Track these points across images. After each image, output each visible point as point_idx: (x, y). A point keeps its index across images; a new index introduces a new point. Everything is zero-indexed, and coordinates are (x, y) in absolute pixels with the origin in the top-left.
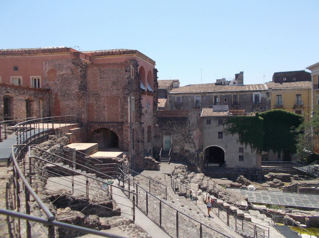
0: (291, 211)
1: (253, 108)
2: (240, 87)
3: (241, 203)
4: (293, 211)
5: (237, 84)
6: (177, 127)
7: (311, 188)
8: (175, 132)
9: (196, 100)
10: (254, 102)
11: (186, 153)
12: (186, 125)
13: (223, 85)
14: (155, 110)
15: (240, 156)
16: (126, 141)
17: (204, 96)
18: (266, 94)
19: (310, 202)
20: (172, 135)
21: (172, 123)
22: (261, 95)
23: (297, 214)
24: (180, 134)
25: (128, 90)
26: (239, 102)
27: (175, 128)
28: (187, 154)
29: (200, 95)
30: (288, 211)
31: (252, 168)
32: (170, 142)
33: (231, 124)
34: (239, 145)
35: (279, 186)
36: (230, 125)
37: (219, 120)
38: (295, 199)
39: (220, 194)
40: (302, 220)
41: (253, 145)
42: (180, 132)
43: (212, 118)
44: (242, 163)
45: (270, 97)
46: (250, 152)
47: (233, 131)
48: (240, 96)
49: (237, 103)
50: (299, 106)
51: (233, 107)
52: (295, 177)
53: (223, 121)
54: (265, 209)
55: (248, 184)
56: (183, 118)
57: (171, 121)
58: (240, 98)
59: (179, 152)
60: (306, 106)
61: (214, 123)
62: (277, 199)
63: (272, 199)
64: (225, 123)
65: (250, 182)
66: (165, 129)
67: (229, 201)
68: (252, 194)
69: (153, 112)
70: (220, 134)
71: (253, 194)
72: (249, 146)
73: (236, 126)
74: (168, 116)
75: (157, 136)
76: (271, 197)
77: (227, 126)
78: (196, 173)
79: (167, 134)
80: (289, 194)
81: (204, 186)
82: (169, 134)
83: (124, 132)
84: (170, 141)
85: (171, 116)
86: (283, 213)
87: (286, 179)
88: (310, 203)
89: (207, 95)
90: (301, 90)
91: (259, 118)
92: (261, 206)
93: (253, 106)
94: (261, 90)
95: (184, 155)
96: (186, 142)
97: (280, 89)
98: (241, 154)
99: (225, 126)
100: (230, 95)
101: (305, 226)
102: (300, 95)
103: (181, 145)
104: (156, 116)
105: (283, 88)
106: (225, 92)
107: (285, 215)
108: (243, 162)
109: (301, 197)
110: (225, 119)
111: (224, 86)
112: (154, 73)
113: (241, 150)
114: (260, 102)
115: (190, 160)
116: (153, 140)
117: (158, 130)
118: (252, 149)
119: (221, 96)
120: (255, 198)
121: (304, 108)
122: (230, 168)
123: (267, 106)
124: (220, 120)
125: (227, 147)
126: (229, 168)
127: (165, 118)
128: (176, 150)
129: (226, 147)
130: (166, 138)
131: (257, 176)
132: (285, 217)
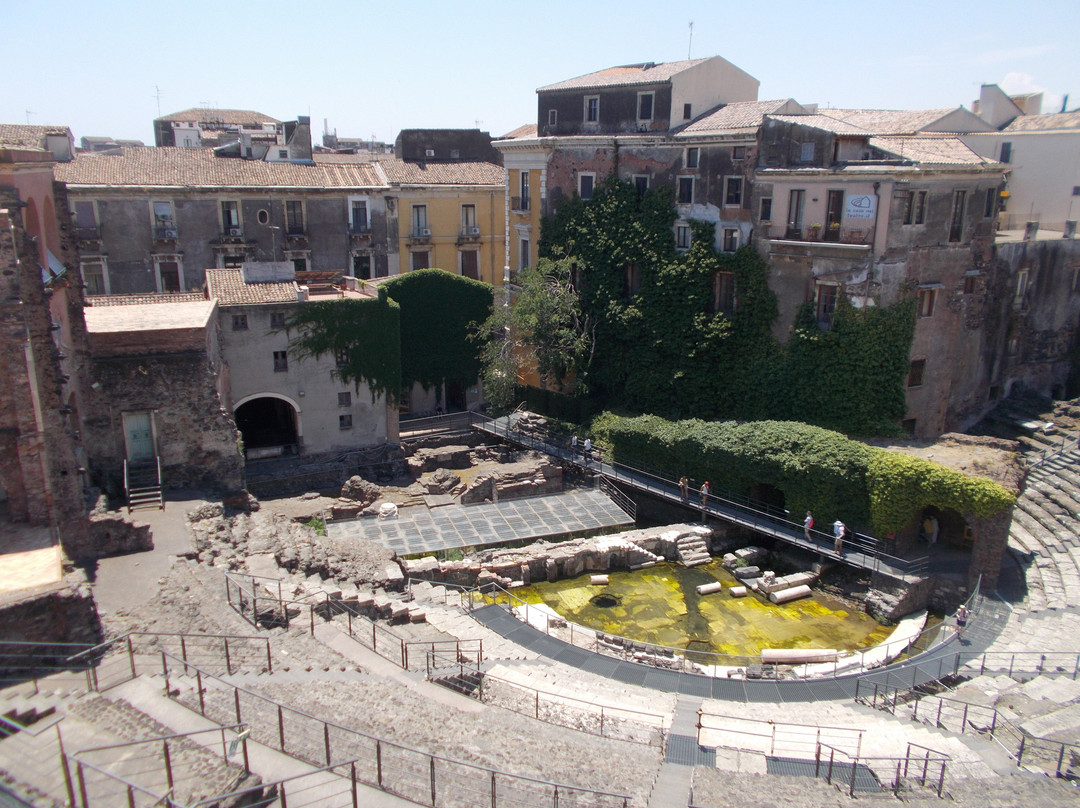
0: (491, 556)
1: (351, 244)
2: (304, 170)
3: (386, 575)
4: (495, 554)
5: (292, 157)
6: (169, 382)
7: (521, 483)
8: (163, 399)
9: (156, 216)
10: (352, 226)
11: (208, 460)
12: (202, 376)
13: (245, 158)
14: (79, 334)
15: (342, 418)
16: (35, 491)
17: (186, 201)
18: (384, 202)
19: (525, 522)
20: (156, 411)
21: (149, 373)
22: (371, 204)
23: (504, 561)
24: (182, 405)
25: (19, 320)
26: (308, 226)
27: (161, 389)
28: (213, 464)
29: (170, 198)
30: (484, 558)
31: (377, 444)
32: (149, 434)
33: (312, 325)
34: (339, 387)
35: (451, 486)
36: (309, 330)
37: (272, 314)
38: (494, 521)
39: (332, 565)
40: (513, 572)
41: (375, 381)
42: (182, 400)
43: (250, 311)
44: (348, 434)
45: (396, 211)
46: (368, 402)
47: (317, 346)
48: (310, 204)
49: (302, 227)
50: (471, 239)
51: (289, 241)
52: (479, 452)
53: (286, 317)
54: (436, 567)
55: (375, 497)
56: (185, 352)
57: (145, 367)
58: (309, 211)
59: (186, 460)
60: (486, 237)
61: (258, 326)
62: (457, 531)
63: (445, 532)
64: (292, 325)
65: (377, 487)
66: (125, 395)
67: (358, 576)
68: (395, 529)
69: (74, 341)
70: (280, 360)
71: (397, 527)
72: (364, 387)
73: (325, 331)
74: (131, 349)
75: (101, 421)
76: (443, 529)
77: (299, 332)
78: (248, 514)
79: (133, 410)
80: (477, 510)
81: (289, 554)
82: (142, 409)
83: (26, 465)
84: (150, 430)
85: (144, 348)
86: (476, 567)
87: (461, 462)
88: (525, 526)
89: (198, 197)
90: (474, 191)
91: (387, 304)
92: (424, 560)
93: (350, 237)
94: (371, 190)
95: (203, 466)
96: (207, 429)
97: (422, 188)
98: (343, 411)
99: (294, 334)
100: (276, 201)
101: (521, 583)
102: (473, 206)
103: (188, 438)
104: (87, 354)
105: (431, 186)
106: (260, 191)
107: (479, 571)
108: (350, 432)
109: (504, 513)
110: (291, 313)
111: (249, 164)
112: (56, 200)
113: (345, 399)
114: (369, 226)
115: (227, 480)
116: (86, 435)
117: (101, 400)
118: (373, 392)
119: (245, 203)
120: (405, 540)
121: (482, 243)
122: (318, 456)
123: (388, 239)
124: (276, 314)
125: (303, 395)
126: (313, 455)
127: (119, 356)
128: (172, 455)
129: (300, 396)
130: (132, 424)
131: (390, 466)
132: (481, 575)
